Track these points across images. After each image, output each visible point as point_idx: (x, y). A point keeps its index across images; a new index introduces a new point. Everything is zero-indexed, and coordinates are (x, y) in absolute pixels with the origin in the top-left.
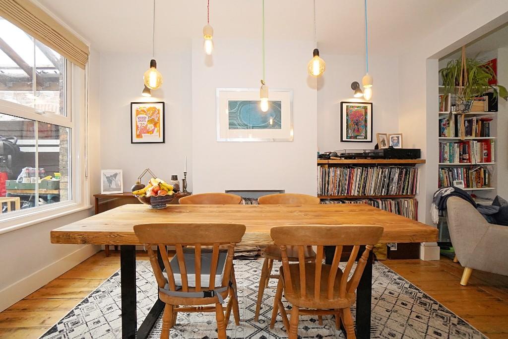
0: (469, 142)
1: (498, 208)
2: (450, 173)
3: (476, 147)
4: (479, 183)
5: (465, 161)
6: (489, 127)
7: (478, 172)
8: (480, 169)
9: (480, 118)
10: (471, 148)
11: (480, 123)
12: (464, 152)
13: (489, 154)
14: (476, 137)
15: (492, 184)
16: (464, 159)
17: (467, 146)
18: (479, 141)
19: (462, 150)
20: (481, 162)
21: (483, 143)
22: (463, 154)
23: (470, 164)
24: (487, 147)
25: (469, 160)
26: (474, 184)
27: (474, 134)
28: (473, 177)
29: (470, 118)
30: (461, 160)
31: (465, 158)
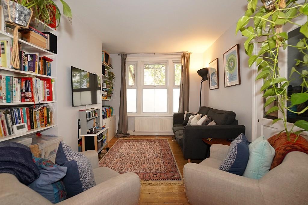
0: (31, 79)
1: (65, 168)
2: (8, 116)
3: (39, 86)
4: (43, 122)
5: (28, 100)
6: (50, 67)
7: (41, 111)
8: (43, 108)
9: (42, 56)
10: (34, 86)
11: (42, 60)
12: (27, 90)
13: (50, 93)
14: (38, 74)
15: (53, 122)
16: (26, 98)
17: (29, 82)
18: (42, 79)
19: (24, 87)
20: (44, 101)
21: (46, 82)
22: (26, 91)
23: (33, 103)
24: (49, 86)
25: (32, 98)
26: (39, 123)
27: (37, 71)
28: (37, 116)
29: (34, 53)
30: (23, 99)
31: (27, 96)
